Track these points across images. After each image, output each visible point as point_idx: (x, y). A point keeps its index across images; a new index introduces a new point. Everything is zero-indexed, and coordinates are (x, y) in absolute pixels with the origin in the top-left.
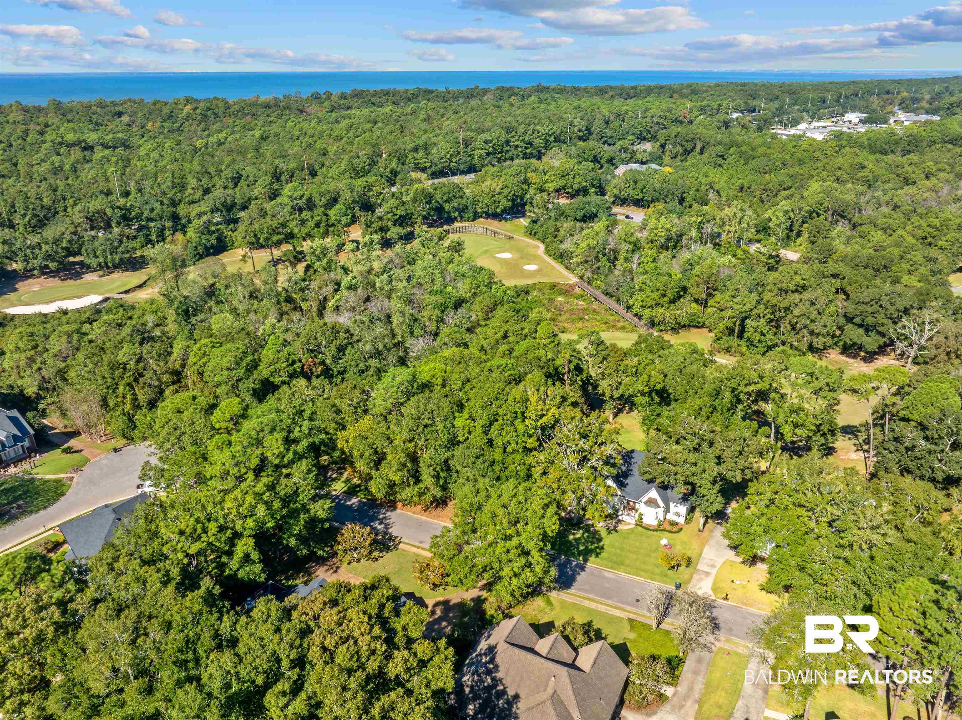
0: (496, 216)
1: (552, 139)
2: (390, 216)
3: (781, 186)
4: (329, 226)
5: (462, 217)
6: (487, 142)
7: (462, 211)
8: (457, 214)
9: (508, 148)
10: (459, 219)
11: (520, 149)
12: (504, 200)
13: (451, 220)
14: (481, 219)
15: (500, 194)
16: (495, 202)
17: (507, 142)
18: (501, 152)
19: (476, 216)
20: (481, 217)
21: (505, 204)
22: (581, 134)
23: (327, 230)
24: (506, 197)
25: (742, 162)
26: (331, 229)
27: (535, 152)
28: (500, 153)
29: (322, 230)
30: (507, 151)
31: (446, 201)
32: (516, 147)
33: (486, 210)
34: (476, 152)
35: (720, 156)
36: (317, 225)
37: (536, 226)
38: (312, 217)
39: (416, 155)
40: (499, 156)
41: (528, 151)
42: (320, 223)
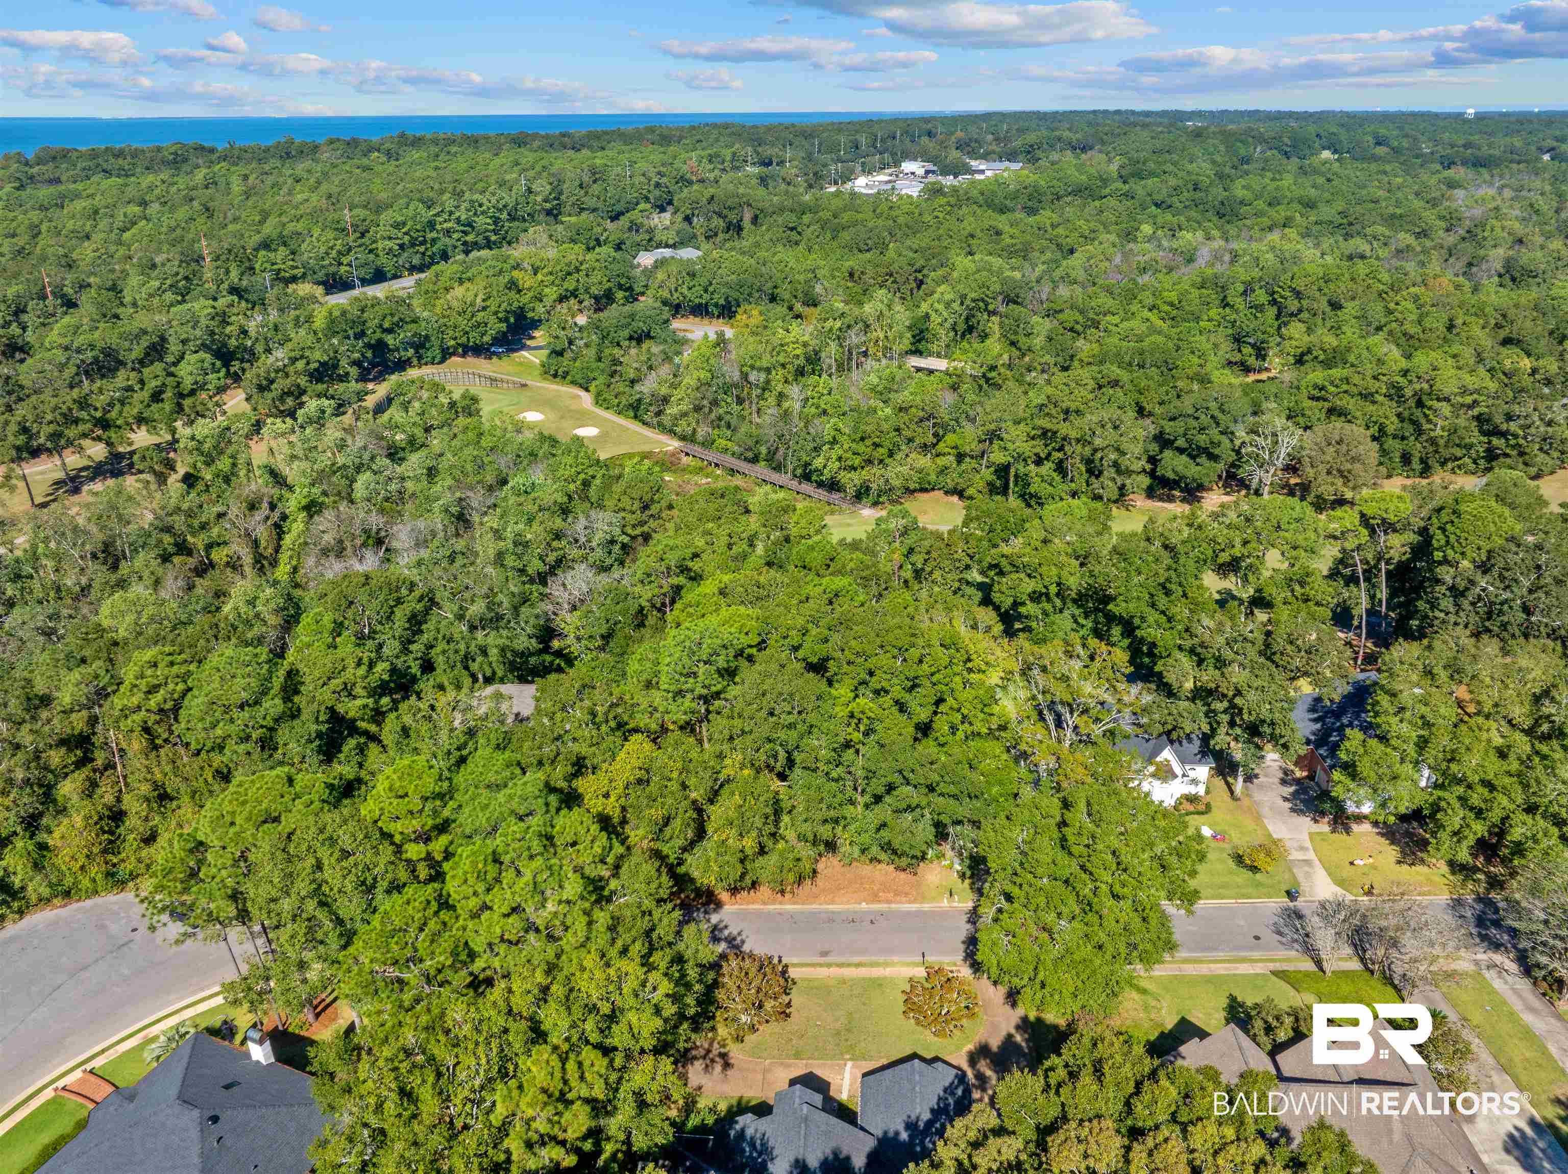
0: (478, 350)
1: (504, 216)
2: (300, 365)
3: (912, 265)
4: (181, 396)
5: (420, 358)
6: (397, 226)
7: (420, 345)
8: (411, 351)
9: (434, 235)
10: (415, 361)
11: (455, 236)
12: (492, 320)
13: (402, 365)
14: (454, 359)
15: (484, 309)
16: (479, 324)
17: (431, 225)
18: (423, 243)
19: (446, 354)
20: (454, 354)
21: (496, 327)
22: (548, 206)
23: (179, 405)
24: (496, 313)
25: (829, 235)
26: (187, 402)
27: (480, 239)
28: (421, 243)
29: (168, 406)
30: (434, 240)
31: (390, 331)
32: (448, 233)
33: (464, 339)
34: (380, 245)
35: (792, 229)
36: (157, 397)
37: (565, 361)
38: (142, 382)
39: (272, 255)
40: (422, 249)
41: (470, 238)
42: (161, 392)
